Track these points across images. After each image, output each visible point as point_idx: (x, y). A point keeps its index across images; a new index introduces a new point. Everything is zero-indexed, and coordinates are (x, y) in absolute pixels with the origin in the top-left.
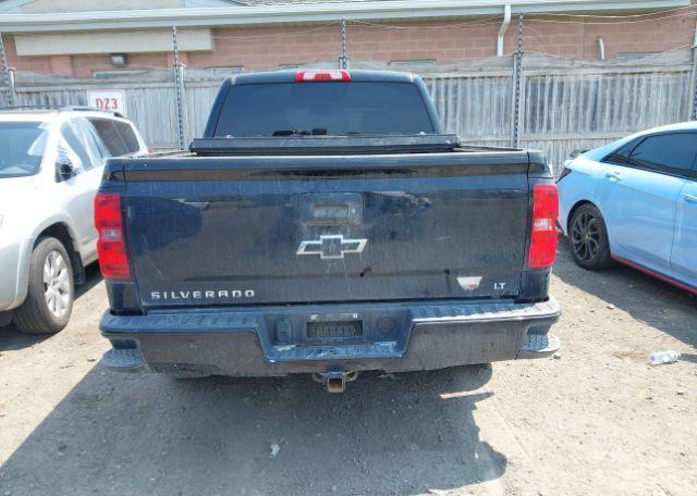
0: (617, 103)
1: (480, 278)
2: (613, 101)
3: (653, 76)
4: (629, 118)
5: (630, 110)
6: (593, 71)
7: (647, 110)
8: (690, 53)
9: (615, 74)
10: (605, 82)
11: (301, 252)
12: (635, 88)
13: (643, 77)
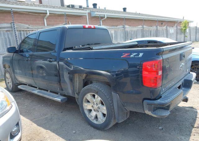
11: (180, 68)
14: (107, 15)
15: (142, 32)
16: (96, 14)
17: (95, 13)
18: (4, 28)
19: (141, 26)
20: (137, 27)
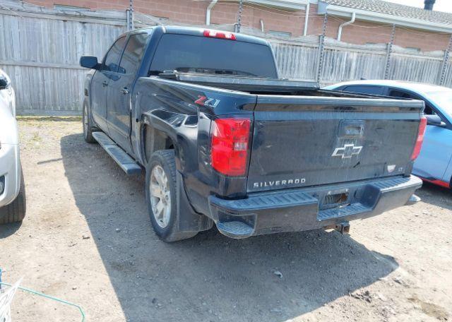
0: (285, 61)
1: (394, 166)
2: (283, 59)
3: (302, 48)
4: (290, 70)
5: (291, 66)
6: (275, 41)
7: (298, 66)
8: (318, 38)
9: (285, 44)
10: (280, 48)
11: (334, 154)
12: (294, 53)
13: (298, 48)
14: (356, 14)
15: (440, 69)
16: (328, 9)
17: (328, 7)
18: (113, 19)
19: (440, 53)
20: (426, 53)
